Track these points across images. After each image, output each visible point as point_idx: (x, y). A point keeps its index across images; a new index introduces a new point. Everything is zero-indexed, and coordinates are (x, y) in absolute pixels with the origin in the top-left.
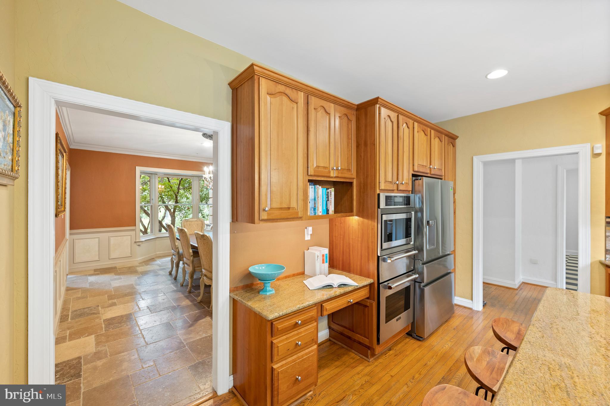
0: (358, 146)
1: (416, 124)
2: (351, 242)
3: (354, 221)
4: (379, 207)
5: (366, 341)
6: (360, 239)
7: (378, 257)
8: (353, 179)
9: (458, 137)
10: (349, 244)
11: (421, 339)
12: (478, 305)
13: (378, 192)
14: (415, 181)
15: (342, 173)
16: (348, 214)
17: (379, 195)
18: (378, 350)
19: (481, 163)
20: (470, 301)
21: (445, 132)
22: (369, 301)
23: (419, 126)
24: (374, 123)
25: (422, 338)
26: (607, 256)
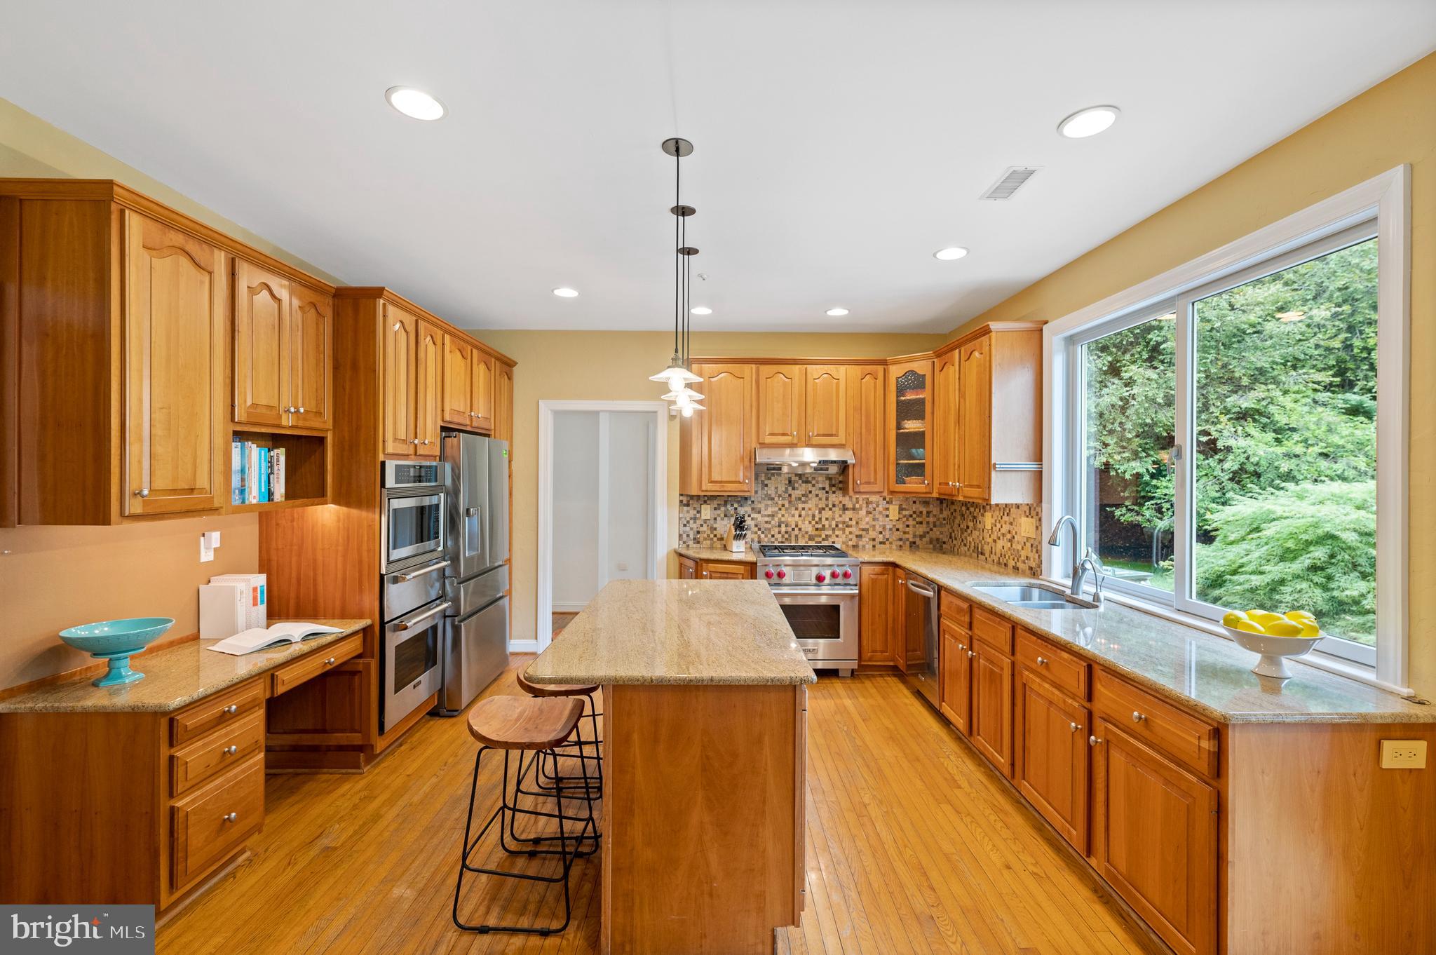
1: (447, 337)
2: (320, 558)
3: (327, 514)
4: (383, 485)
5: (356, 738)
6: (340, 548)
7: (382, 576)
8: (327, 430)
9: (516, 363)
10: (315, 560)
11: (456, 713)
13: (381, 457)
14: (446, 438)
15: (305, 419)
16: (316, 500)
17: (383, 464)
18: (380, 744)
19: (550, 412)
20: (534, 641)
23: (452, 342)
25: (457, 711)
26: (681, 543)
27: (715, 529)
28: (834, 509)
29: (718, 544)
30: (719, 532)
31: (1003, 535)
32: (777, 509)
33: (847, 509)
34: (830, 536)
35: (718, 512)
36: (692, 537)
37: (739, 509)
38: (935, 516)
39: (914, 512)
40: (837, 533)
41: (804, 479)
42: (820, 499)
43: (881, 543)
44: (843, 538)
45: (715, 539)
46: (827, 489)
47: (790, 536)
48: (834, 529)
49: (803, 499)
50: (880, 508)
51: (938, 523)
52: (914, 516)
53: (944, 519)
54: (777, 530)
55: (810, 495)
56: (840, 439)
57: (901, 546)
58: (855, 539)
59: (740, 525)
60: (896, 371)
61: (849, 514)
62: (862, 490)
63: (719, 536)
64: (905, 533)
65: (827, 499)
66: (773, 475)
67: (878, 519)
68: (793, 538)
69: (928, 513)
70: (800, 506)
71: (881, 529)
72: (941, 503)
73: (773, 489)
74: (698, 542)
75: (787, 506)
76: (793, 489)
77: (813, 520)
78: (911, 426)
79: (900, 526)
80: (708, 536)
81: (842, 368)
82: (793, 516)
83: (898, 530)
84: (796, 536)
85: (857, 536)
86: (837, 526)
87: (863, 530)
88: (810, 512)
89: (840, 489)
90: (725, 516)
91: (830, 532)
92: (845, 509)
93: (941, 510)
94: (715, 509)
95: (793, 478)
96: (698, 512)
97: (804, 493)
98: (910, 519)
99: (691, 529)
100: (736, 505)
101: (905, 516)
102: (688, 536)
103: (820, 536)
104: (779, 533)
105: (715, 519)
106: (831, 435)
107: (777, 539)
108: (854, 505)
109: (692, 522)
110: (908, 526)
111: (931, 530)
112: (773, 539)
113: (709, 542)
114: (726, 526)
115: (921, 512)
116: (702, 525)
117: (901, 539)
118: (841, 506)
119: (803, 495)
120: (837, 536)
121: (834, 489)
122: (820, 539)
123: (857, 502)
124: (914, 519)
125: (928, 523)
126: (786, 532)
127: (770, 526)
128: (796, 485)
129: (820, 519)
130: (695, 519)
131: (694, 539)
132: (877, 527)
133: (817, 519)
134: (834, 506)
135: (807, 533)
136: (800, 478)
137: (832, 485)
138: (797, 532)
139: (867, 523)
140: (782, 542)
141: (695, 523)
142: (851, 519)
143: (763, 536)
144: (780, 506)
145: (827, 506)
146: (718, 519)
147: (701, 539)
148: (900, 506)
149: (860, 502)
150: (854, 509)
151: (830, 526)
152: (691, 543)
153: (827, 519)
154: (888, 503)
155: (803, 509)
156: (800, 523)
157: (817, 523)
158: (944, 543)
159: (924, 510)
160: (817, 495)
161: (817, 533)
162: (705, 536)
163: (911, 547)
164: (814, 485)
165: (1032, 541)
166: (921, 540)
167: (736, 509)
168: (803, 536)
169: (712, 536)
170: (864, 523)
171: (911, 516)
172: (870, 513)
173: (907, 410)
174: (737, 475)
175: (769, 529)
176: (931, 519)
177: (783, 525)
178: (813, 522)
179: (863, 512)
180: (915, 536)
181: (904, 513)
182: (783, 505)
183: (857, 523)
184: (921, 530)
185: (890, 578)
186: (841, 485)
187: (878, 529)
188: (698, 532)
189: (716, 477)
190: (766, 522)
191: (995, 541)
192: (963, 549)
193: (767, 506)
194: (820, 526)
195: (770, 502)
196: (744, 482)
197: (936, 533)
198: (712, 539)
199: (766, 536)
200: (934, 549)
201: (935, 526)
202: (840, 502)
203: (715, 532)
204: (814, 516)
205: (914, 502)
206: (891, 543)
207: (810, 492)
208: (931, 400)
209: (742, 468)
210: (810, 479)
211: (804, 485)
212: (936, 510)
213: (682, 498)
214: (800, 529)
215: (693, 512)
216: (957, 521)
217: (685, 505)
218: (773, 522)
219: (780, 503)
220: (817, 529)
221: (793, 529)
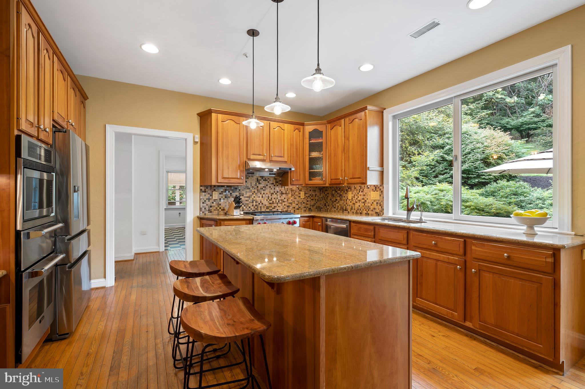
1: (55, 58)
4: (18, 155)
9: (88, 97)
12: (110, 281)
13: (17, 131)
14: (56, 134)
19: (114, 132)
20: (104, 280)
21: (79, 86)
23: (58, 63)
25: (68, 334)
26: (201, 212)
27: (220, 204)
28: (277, 194)
29: (222, 213)
30: (222, 206)
31: (359, 201)
32: (251, 194)
33: (283, 194)
34: (276, 207)
35: (222, 195)
36: (207, 209)
37: (233, 194)
38: (318, 196)
39: (310, 195)
40: (279, 205)
41: (264, 179)
42: (272, 189)
43: (297, 209)
44: (281, 208)
45: (220, 210)
46: (275, 184)
47: (258, 207)
48: (277, 203)
49: (264, 189)
50: (297, 193)
51: (319, 200)
52: (310, 196)
53: (321, 198)
54: (251, 204)
55: (267, 187)
56: (285, 159)
57: (305, 210)
58: (286, 208)
59: (238, 201)
61: (284, 196)
62: (295, 184)
63: (222, 208)
64: (307, 204)
65: (274, 189)
66: (249, 176)
67: (296, 198)
68: (259, 208)
69: (315, 195)
70: (262, 192)
71: (297, 203)
72: (320, 191)
73: (249, 183)
74: (211, 212)
75: (256, 192)
76: (259, 184)
77: (268, 199)
78: (315, 154)
79: (305, 201)
80: (216, 208)
81: (286, 125)
82: (259, 197)
83: (304, 203)
84: (261, 207)
85: (287, 206)
86: (279, 202)
87: (290, 203)
88: (267, 195)
89: (280, 184)
90: (226, 197)
91: (276, 205)
92: (282, 193)
93: (320, 194)
94: (220, 194)
95: (259, 178)
96: (211, 196)
97: (264, 186)
98: (309, 198)
99: (207, 205)
100: (231, 192)
101: (307, 197)
102: (205, 208)
103: (271, 207)
104: (253, 206)
105: (220, 199)
106: (281, 157)
107: (251, 209)
108: (286, 192)
109: (207, 201)
110: (308, 201)
111: (317, 203)
112: (250, 209)
113: (217, 212)
114: (227, 203)
115: (313, 195)
116: (213, 203)
117: (305, 207)
118: (280, 192)
119: (264, 187)
120: (279, 207)
121: (277, 184)
122: (271, 208)
123: (287, 190)
124: (310, 198)
125: (315, 199)
126: (256, 205)
127: (248, 202)
128: (260, 182)
129: (271, 198)
130: (209, 199)
131: (209, 210)
132: (296, 202)
133: (270, 198)
134: (277, 192)
135: (265, 205)
136: (262, 178)
137: (277, 182)
138: (261, 205)
139: (292, 200)
140: (254, 210)
141: (209, 201)
142: (285, 198)
143: (245, 207)
144: (253, 192)
145: (274, 192)
146: (222, 199)
147: (213, 210)
148: (305, 192)
149: (289, 190)
150: (286, 193)
151: (276, 202)
152: (207, 212)
153: (274, 198)
154: (300, 191)
155: (264, 193)
156: (262, 200)
157: (270, 200)
159: (314, 194)
160: (270, 187)
161: (270, 205)
162: (215, 208)
163: (309, 210)
164: (268, 182)
165: (377, 201)
166: (313, 207)
167: (231, 194)
168: (264, 207)
169: (218, 208)
170: (290, 200)
171: (309, 196)
172: (293, 195)
173: (313, 147)
175: (248, 204)
176: (317, 198)
177: (254, 202)
178: (268, 200)
179: (290, 195)
180: (310, 206)
181: (307, 195)
182: (254, 192)
183: (287, 200)
184: (313, 203)
186: (280, 182)
187: (296, 203)
188: (211, 206)
189: (226, 175)
190: (246, 200)
191: (354, 204)
193: (246, 192)
194: (271, 202)
195: (248, 190)
196: (240, 179)
198: (218, 210)
199: (246, 208)
201: (318, 201)
202: (280, 190)
203: (220, 206)
204: (268, 197)
205: (310, 190)
206: (301, 209)
207: (267, 185)
208: (325, 142)
209: (239, 171)
210: (267, 179)
211: (264, 182)
212: (318, 194)
213: (201, 188)
214: (262, 204)
215: (208, 196)
216: (329, 198)
217: (203, 192)
218: (249, 200)
219: (253, 190)
220: (270, 203)
221: (259, 204)
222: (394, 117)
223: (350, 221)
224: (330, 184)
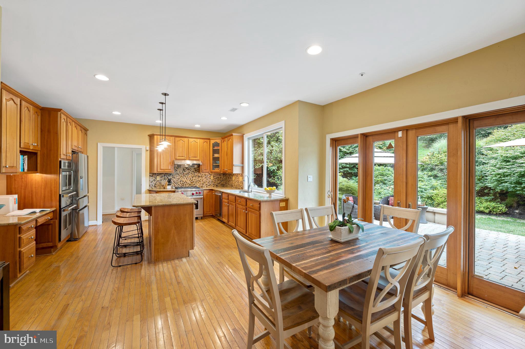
0: (42, 131)
1: (73, 123)
2: (34, 190)
3: (37, 177)
4: (60, 167)
5: (50, 244)
6: (43, 187)
7: (60, 195)
8: (38, 150)
9: (88, 130)
10: (32, 191)
11: (77, 239)
12: (100, 222)
13: (60, 160)
14: (73, 154)
16: (33, 172)
17: (60, 162)
18: (59, 245)
19: (102, 147)
20: (96, 221)
21: (83, 127)
22: (52, 221)
23: (74, 124)
24: (57, 121)
26: (150, 187)
27: (161, 183)
28: (196, 177)
29: (162, 187)
30: (162, 184)
31: (237, 181)
32: (180, 177)
33: (200, 177)
34: (195, 184)
35: (162, 178)
36: (153, 185)
37: (169, 177)
38: (222, 178)
39: (217, 177)
40: (197, 183)
41: (188, 169)
42: (192, 174)
43: (209, 185)
44: (198, 185)
45: (161, 186)
46: (194, 172)
47: (184, 184)
48: (196, 182)
49: (187, 174)
50: (208, 177)
51: (223, 180)
52: (217, 178)
53: (224, 179)
54: (180, 183)
55: (189, 173)
56: (198, 158)
57: (214, 186)
58: (202, 185)
59: (169, 181)
60: (212, 142)
61: (200, 178)
62: (204, 172)
63: (162, 185)
64: (215, 183)
65: (194, 174)
66: (179, 168)
67: (208, 179)
68: (185, 185)
69: (221, 177)
70: (187, 176)
71: (209, 182)
72: (224, 175)
73: (179, 171)
74: (156, 187)
75: (183, 176)
76: (185, 171)
77: (190, 180)
78: (216, 155)
79: (214, 181)
80: (159, 185)
81: (199, 140)
82: (185, 179)
83: (213, 182)
84: (186, 184)
85: (202, 184)
86: (197, 181)
87: (204, 182)
88: (189, 178)
89: (198, 172)
90: (164, 179)
91: (195, 183)
92: (199, 177)
93: (224, 177)
94: (161, 177)
95: (185, 169)
96: (155, 178)
97: (188, 172)
98: (216, 179)
99: (153, 183)
100: (167, 176)
101: (215, 178)
102: (152, 185)
103: (192, 184)
104: (181, 184)
105: (161, 180)
106: (196, 157)
107: (180, 185)
108: (202, 176)
109: (153, 181)
110: (215, 181)
111: (221, 182)
112: (179, 185)
113: (159, 187)
114: (165, 182)
115: (219, 177)
116: (157, 182)
117: (214, 184)
118: (198, 176)
119: (187, 173)
120: (197, 184)
121: (196, 171)
122: (192, 185)
123: (202, 175)
124: (217, 179)
125: (220, 180)
126: (183, 183)
127: (178, 182)
128: (186, 171)
129: (192, 180)
130: (154, 180)
131: (154, 186)
132: (208, 181)
133: (191, 180)
134: (196, 176)
135: (188, 183)
136: (187, 169)
137: (195, 171)
138: (186, 183)
139: (205, 180)
140: (181, 186)
141: (154, 181)
142: (201, 180)
143: (176, 185)
144: (181, 176)
145: (194, 176)
146: (162, 180)
147: (157, 186)
148: (214, 176)
149: (203, 175)
150: (201, 177)
151: (195, 181)
152: (153, 187)
153: (194, 180)
154: (210, 175)
155: (188, 177)
156: (187, 181)
157: (191, 181)
158: (224, 185)
159: (220, 177)
160: (191, 173)
161: (191, 183)
162: (158, 185)
163: (216, 186)
164: (190, 171)
165: (242, 182)
166: (219, 184)
167: (168, 177)
168: (188, 184)
169: (160, 185)
170: (204, 180)
171: (216, 178)
172: (206, 178)
173: (215, 151)
174: (168, 167)
175: (178, 183)
176: (221, 179)
177: (182, 182)
178: (190, 181)
179: (204, 178)
180: (217, 183)
181: (215, 177)
182: (182, 176)
183: (202, 180)
184: (219, 182)
185: (211, 193)
186: (198, 171)
187: (208, 182)
188: (156, 184)
189: (162, 168)
190: (177, 181)
191: (235, 183)
192: (229, 186)
193: (177, 176)
194: (192, 181)
195: (178, 175)
196: (171, 169)
197: (222, 182)
198: (160, 186)
199: (177, 185)
200: (222, 186)
201: (222, 181)
202: (198, 175)
203: (161, 184)
204: (190, 179)
205: (217, 175)
206: (211, 185)
207: (190, 172)
208: (221, 149)
209: (170, 165)
210: (189, 169)
211: (188, 170)
212: (222, 177)
213: (150, 174)
214: (187, 182)
215: (154, 178)
216: (227, 179)
217: (151, 176)
218: (179, 181)
219: (181, 175)
220: (191, 182)
221: (185, 183)
222: (249, 139)
223: (222, 192)
224: (223, 172)
